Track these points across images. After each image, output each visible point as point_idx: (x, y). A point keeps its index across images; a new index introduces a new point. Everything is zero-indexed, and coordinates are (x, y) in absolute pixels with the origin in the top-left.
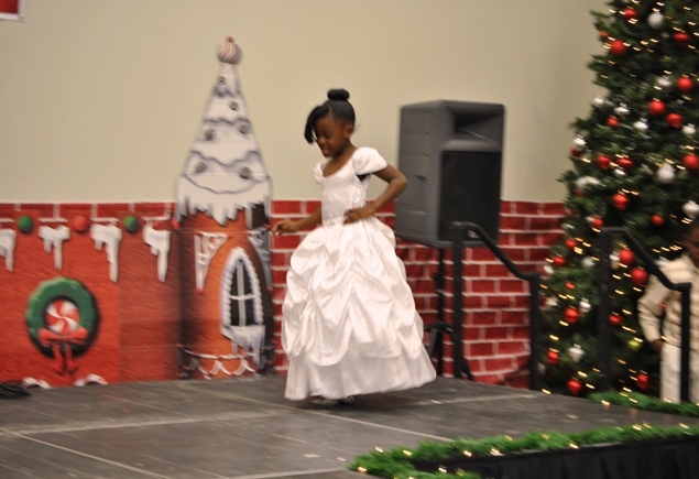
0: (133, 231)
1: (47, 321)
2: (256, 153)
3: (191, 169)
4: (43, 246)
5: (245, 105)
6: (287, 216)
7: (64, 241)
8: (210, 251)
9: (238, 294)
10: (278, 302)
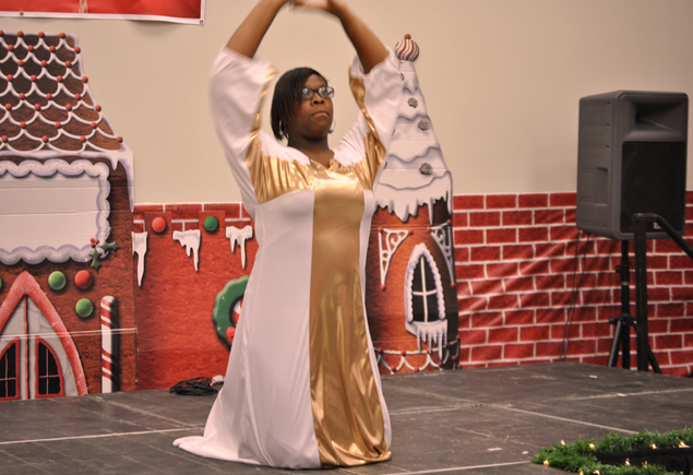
1: (233, 319)
2: (437, 149)
4: (227, 245)
5: (424, 101)
6: (469, 211)
7: (246, 241)
8: (392, 247)
9: (421, 290)
10: (460, 297)
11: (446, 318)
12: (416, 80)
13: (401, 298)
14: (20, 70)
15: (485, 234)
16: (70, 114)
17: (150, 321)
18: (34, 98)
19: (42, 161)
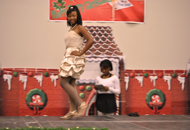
0: (175, 77)
1: (151, 100)
4: (150, 81)
7: (156, 80)
14: (97, 35)
16: (110, 46)
17: (129, 99)
18: (100, 42)
19: (102, 58)
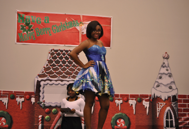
0: (140, 102)
1: (116, 124)
2: (174, 82)
3: (155, 86)
4: (116, 104)
5: (170, 70)
6: (182, 99)
7: (121, 104)
8: (161, 107)
9: (168, 119)
10: (179, 122)
11: (175, 127)
12: (168, 64)
13: (163, 121)
14: (64, 59)
15: (187, 105)
16: (76, 70)
18: (67, 66)
19: (68, 81)
